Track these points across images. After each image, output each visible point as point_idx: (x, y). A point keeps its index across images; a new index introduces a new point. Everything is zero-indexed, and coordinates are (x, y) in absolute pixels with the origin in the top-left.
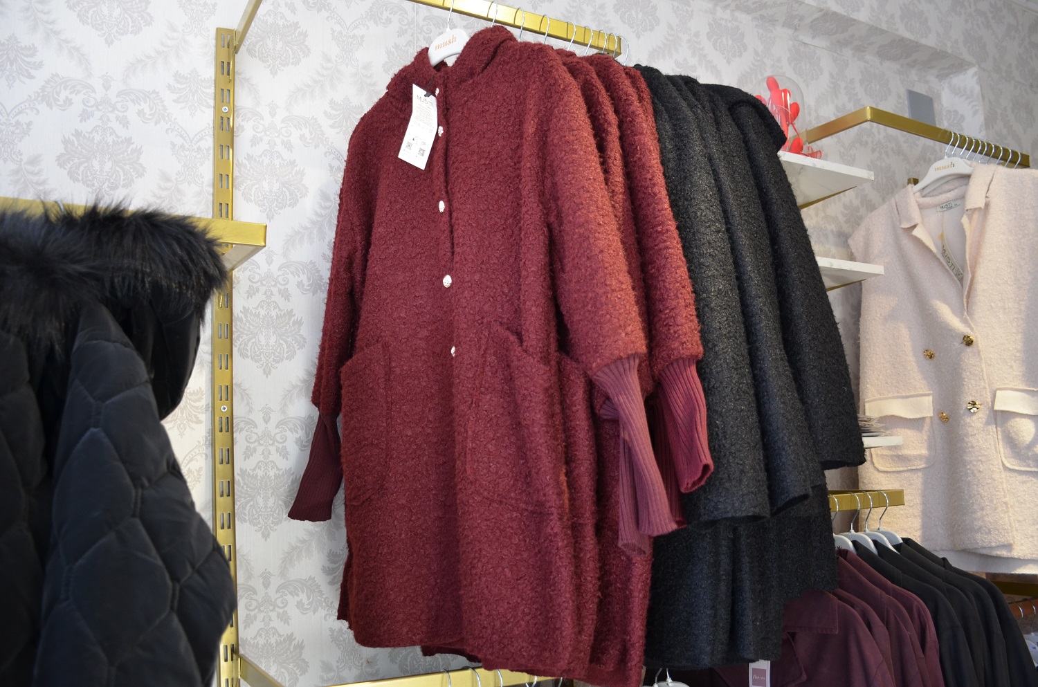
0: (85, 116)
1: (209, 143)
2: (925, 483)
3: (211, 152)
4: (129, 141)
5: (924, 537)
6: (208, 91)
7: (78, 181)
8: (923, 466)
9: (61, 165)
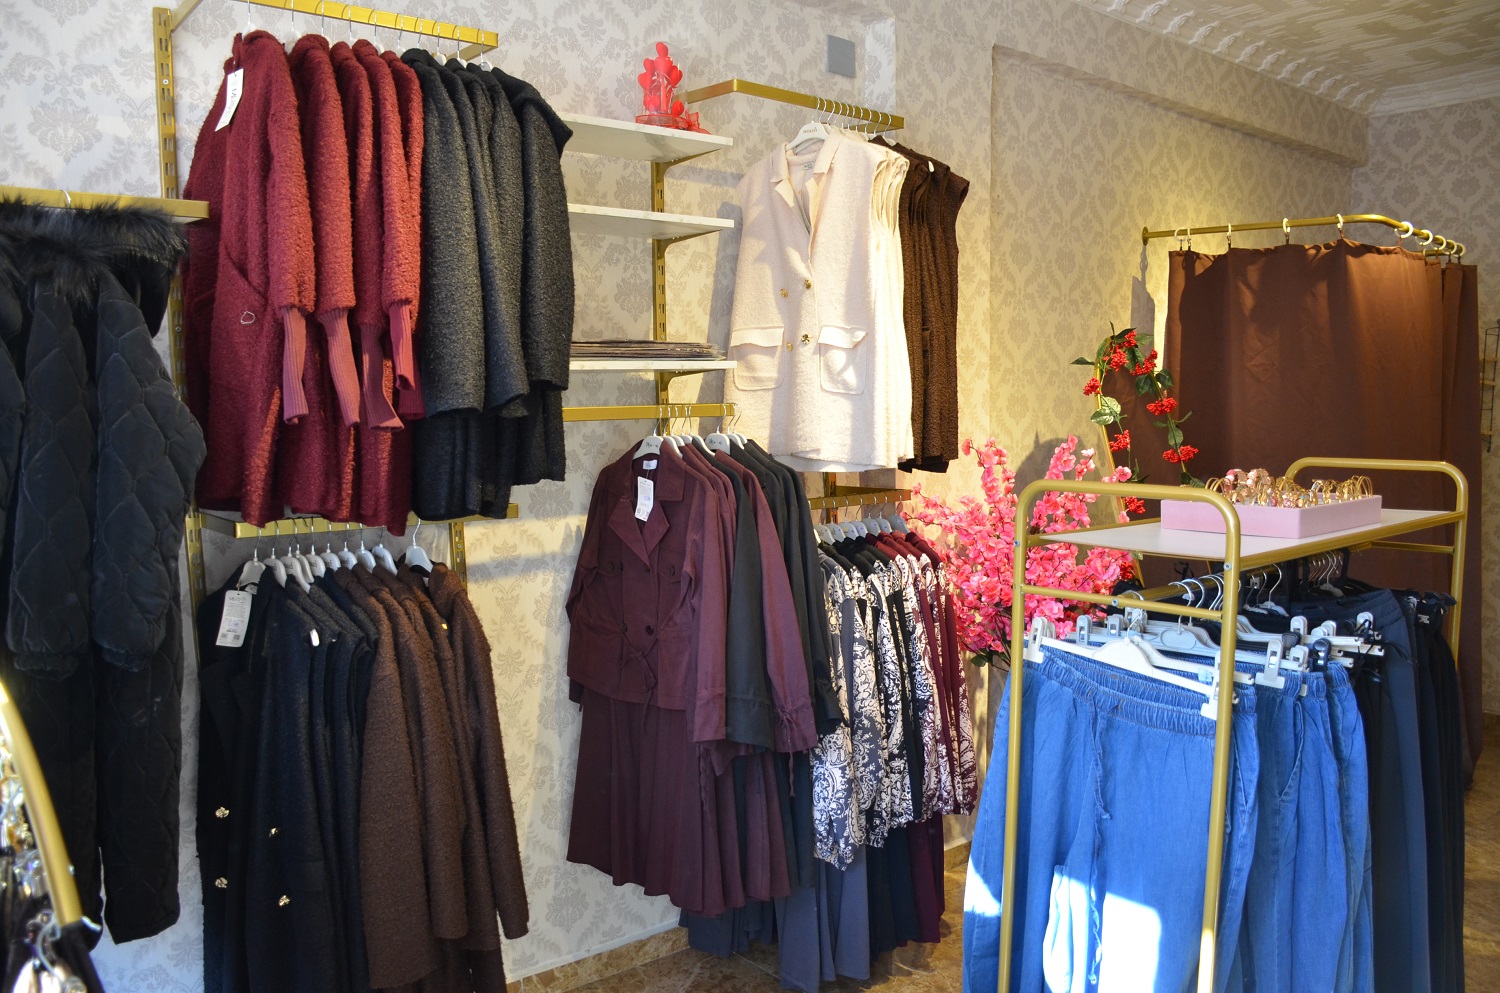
0: (47, 89)
1: (153, 110)
2: (775, 400)
3: (156, 118)
4: (86, 110)
5: (771, 445)
6: (149, 64)
7: (47, 145)
8: (773, 386)
9: (32, 132)
